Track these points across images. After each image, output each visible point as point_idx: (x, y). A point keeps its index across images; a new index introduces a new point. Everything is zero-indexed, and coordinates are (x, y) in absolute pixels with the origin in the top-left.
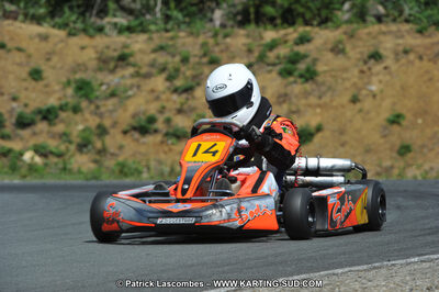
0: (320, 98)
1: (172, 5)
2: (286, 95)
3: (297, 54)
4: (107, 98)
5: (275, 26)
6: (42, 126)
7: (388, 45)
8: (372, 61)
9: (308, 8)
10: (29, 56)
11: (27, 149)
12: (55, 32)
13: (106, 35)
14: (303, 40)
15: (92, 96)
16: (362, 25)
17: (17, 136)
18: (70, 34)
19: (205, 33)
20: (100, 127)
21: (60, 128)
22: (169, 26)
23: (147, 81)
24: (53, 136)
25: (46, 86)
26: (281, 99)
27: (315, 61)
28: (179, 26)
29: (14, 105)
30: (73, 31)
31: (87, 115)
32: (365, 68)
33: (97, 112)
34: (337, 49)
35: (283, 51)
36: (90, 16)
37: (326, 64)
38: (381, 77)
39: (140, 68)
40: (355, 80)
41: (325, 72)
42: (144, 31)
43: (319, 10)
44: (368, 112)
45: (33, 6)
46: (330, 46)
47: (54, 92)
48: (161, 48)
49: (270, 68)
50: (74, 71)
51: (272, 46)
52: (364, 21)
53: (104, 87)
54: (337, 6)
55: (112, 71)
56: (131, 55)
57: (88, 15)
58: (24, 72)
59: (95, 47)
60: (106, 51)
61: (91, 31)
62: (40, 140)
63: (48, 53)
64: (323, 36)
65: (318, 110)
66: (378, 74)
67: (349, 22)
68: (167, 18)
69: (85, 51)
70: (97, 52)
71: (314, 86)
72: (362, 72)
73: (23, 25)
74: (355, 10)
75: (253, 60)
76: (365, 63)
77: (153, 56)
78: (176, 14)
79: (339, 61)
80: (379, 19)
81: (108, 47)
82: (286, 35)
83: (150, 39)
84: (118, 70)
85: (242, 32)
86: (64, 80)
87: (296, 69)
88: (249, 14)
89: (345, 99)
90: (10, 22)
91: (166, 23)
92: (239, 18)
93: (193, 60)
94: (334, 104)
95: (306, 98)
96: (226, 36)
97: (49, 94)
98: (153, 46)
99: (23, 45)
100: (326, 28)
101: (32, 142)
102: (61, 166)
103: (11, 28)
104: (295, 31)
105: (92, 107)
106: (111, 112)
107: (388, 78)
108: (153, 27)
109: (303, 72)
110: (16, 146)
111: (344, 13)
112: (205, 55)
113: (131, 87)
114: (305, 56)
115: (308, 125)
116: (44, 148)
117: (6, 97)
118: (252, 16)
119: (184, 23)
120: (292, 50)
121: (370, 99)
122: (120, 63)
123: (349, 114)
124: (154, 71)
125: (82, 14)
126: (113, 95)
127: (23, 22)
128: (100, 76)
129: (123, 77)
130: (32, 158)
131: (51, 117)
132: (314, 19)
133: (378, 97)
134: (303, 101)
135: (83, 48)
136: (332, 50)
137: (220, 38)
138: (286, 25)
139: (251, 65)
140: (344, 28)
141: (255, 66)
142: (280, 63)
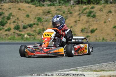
0: (97, 22)
2: (88, 21)
3: (91, 11)
5: (86, 4)
6: (29, 28)
7: (113, 9)
10: (26, 12)
11: (25, 34)
12: (33, 6)
13: (45, 7)
14: (93, 8)
15: (41, 21)
16: (107, 4)
17: (23, 31)
18: (36, 6)
19: (69, 6)
20: (43, 29)
21: (33, 29)
22: (60, 4)
24: (32, 31)
25: (30, 19)
27: (95, 13)
28: (62, 4)
29: (22, 23)
31: (40, 26)
32: (107, 15)
33: (42, 25)
34: (101, 10)
35: (88, 10)
36: (41, 2)
37: (98, 14)
38: (111, 17)
39: (53, 14)
40: (105, 18)
41: (98, 16)
42: (54, 6)
44: (108, 25)
46: (99, 9)
48: (58, 10)
49: (84, 15)
50: (37, 15)
51: (85, 9)
52: (107, 3)
53: (44, 19)
55: (46, 15)
56: (51, 11)
57: (40, 2)
58: (25, 15)
59: (42, 9)
61: (41, 6)
63: (31, 11)
64: (97, 7)
65: (96, 25)
66: (111, 16)
67: (104, 3)
68: (60, 3)
70: (42, 11)
71: (95, 19)
72: (107, 16)
73: (25, 4)
74: (105, 1)
75: (80, 13)
76: (108, 13)
77: (56, 12)
78: (62, 2)
79: (101, 13)
80: (111, 3)
81: (45, 10)
82: (88, 7)
84: (48, 15)
85: (78, 6)
86: (35, 17)
87: (91, 15)
89: (103, 22)
90: (21, 4)
92: (77, 2)
93: (66, 13)
94: (100, 23)
96: (74, 7)
97: (31, 21)
98: (56, 9)
99: (25, 9)
100: (98, 5)
101: (27, 32)
102: (34, 38)
104: (91, 6)
105: (41, 24)
106: (46, 25)
107: (113, 17)
108: (56, 5)
110: (23, 33)
111: (102, 2)
112: (69, 11)
113: (51, 19)
114: (93, 12)
115: (94, 29)
116: (29, 33)
117: (20, 22)
118: (80, 2)
119: (64, 4)
120: (90, 10)
121: (109, 22)
122: (48, 13)
123: (103, 26)
125: (39, 1)
126: (46, 21)
127: (25, 3)
128: (43, 16)
130: (27, 36)
131: (31, 26)
132: (95, 3)
133: (111, 22)
134: (92, 23)
135: (39, 10)
136: (100, 10)
137: (72, 7)
138: (88, 4)
139: (80, 14)
140: (103, 5)
141: (81, 14)
142: (87, 13)
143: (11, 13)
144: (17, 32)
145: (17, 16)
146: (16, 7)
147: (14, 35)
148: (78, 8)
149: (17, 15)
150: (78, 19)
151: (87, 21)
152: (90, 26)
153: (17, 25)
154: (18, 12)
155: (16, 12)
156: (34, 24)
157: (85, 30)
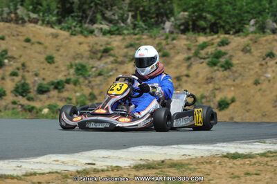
0: (234, 81)
1: (139, 18)
2: (212, 78)
3: (220, 52)
4: (96, 76)
5: (205, 33)
6: (54, 93)
8: (268, 58)
9: (228, 22)
10: (46, 48)
11: (45, 108)
12: (62, 32)
13: (95, 35)
14: (224, 43)
15: (86, 75)
16: (262, 35)
17: (37, 98)
18: (72, 34)
19: (159, 37)
20: (91, 94)
21: (65, 94)
22: (136, 32)
23: (122, 66)
24: (61, 100)
25: (57, 67)
26: (209, 81)
27: (231, 57)
28: (143, 32)
29: (36, 78)
30: (74, 33)
31: (83, 87)
32: (263, 62)
33: (89, 84)
34: (246, 50)
35: (210, 50)
36: (85, 23)
37: (238, 59)
38: (274, 69)
39: (117, 57)
40: (257, 70)
41: (237, 64)
42: (119, 34)
43: (234, 23)
44: (265, 91)
45: (48, 16)
46: (241, 48)
47: (62, 71)
48: (131, 45)
49: (202, 60)
50: (75, 59)
51: (203, 46)
52: (264, 32)
53: (94, 69)
54: (246, 22)
55: (100, 59)
56: (112, 49)
57: (83, 22)
58: (42, 58)
59: (88, 43)
60: (95, 46)
61: (86, 33)
62: (53, 102)
63: (58, 46)
64: (236, 41)
65: (232, 88)
66: (271, 66)
67: (254, 32)
68: (135, 26)
69: (82, 46)
70: (89, 46)
71: (230, 73)
72: (261, 65)
73: (42, 28)
74: (258, 25)
75: (191, 55)
76: (264, 59)
77: (125, 50)
78: (141, 23)
79: (247, 57)
80: (274, 31)
81: (96, 44)
82: (212, 39)
83: (124, 39)
84: (103, 58)
85: (184, 36)
86: (68, 63)
87: (219, 62)
88: (189, 25)
89: (250, 82)
90: (32, 25)
91: (134, 29)
92: (182, 27)
94: (243, 85)
95: (225, 80)
96: (173, 39)
97: (58, 72)
98: (125, 44)
99: (42, 40)
100: (239, 36)
101: (47, 103)
103: (34, 29)
104: (218, 37)
105: (87, 82)
106: (99, 85)
109: (223, 64)
110: (37, 105)
111: (251, 26)
112: (160, 51)
113: (112, 70)
114: (225, 54)
115: (225, 98)
116: (55, 107)
117: (31, 73)
118: (191, 27)
119: (146, 29)
120: (216, 50)
121: (267, 82)
122: (104, 54)
123: (252, 91)
124: (127, 60)
125: (80, 21)
126: (100, 74)
127: (42, 25)
128: (91, 62)
129: (106, 63)
131: (60, 87)
132: (230, 30)
133: (271, 81)
134: (223, 83)
135: (80, 44)
136: (243, 50)
137: (169, 40)
138: (212, 33)
139: (189, 59)
140: (251, 36)
141: (192, 59)
142: (208, 58)
143: (6, 51)
144: (23, 101)
145: (22, 60)
146: (18, 35)
147: (13, 109)
148: (185, 42)
149: (20, 56)
150: (185, 72)
151: (207, 79)
152: (217, 92)
153: (23, 81)
154: (25, 47)
155: (17, 48)
156: (68, 82)
157: (204, 100)
